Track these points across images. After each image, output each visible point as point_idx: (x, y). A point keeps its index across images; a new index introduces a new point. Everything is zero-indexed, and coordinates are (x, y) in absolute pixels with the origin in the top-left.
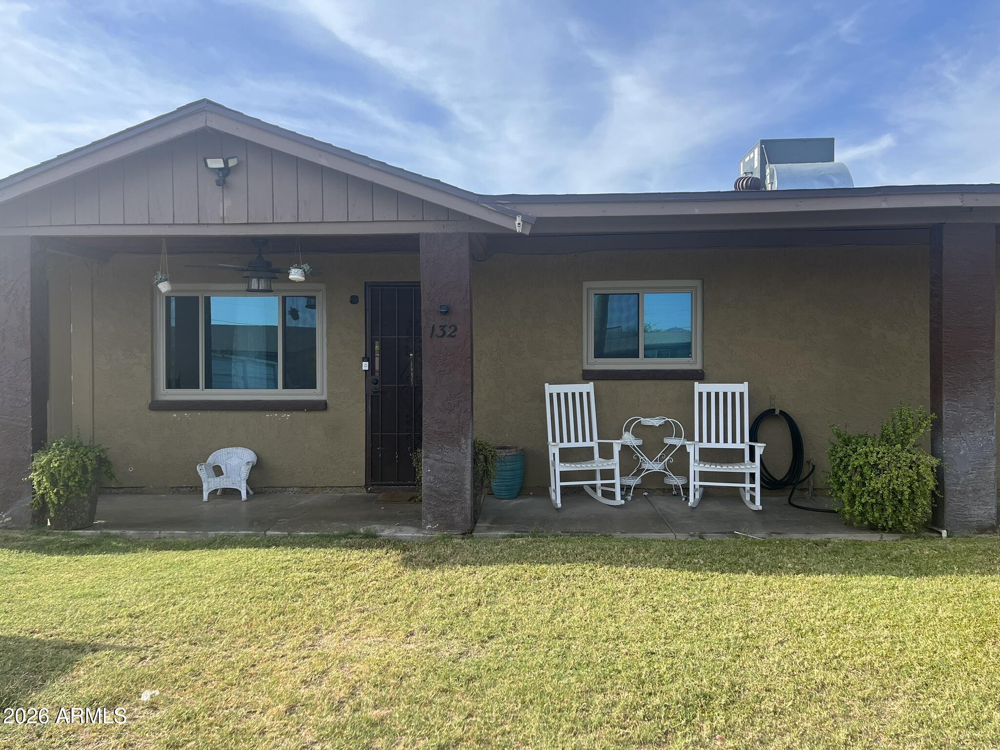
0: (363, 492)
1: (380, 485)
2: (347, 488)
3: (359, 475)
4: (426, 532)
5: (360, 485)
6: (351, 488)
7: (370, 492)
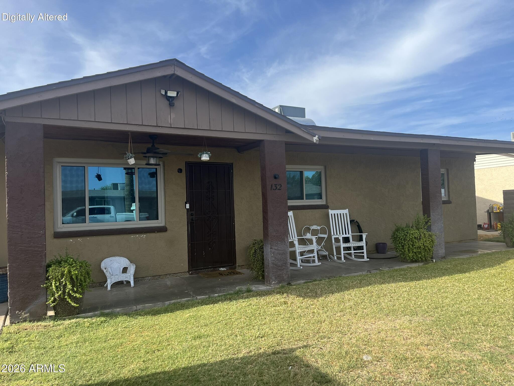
0: (187, 275)
1: (196, 270)
2: (179, 274)
3: (186, 266)
4: (272, 286)
5: (186, 271)
6: (180, 274)
7: (191, 274)
